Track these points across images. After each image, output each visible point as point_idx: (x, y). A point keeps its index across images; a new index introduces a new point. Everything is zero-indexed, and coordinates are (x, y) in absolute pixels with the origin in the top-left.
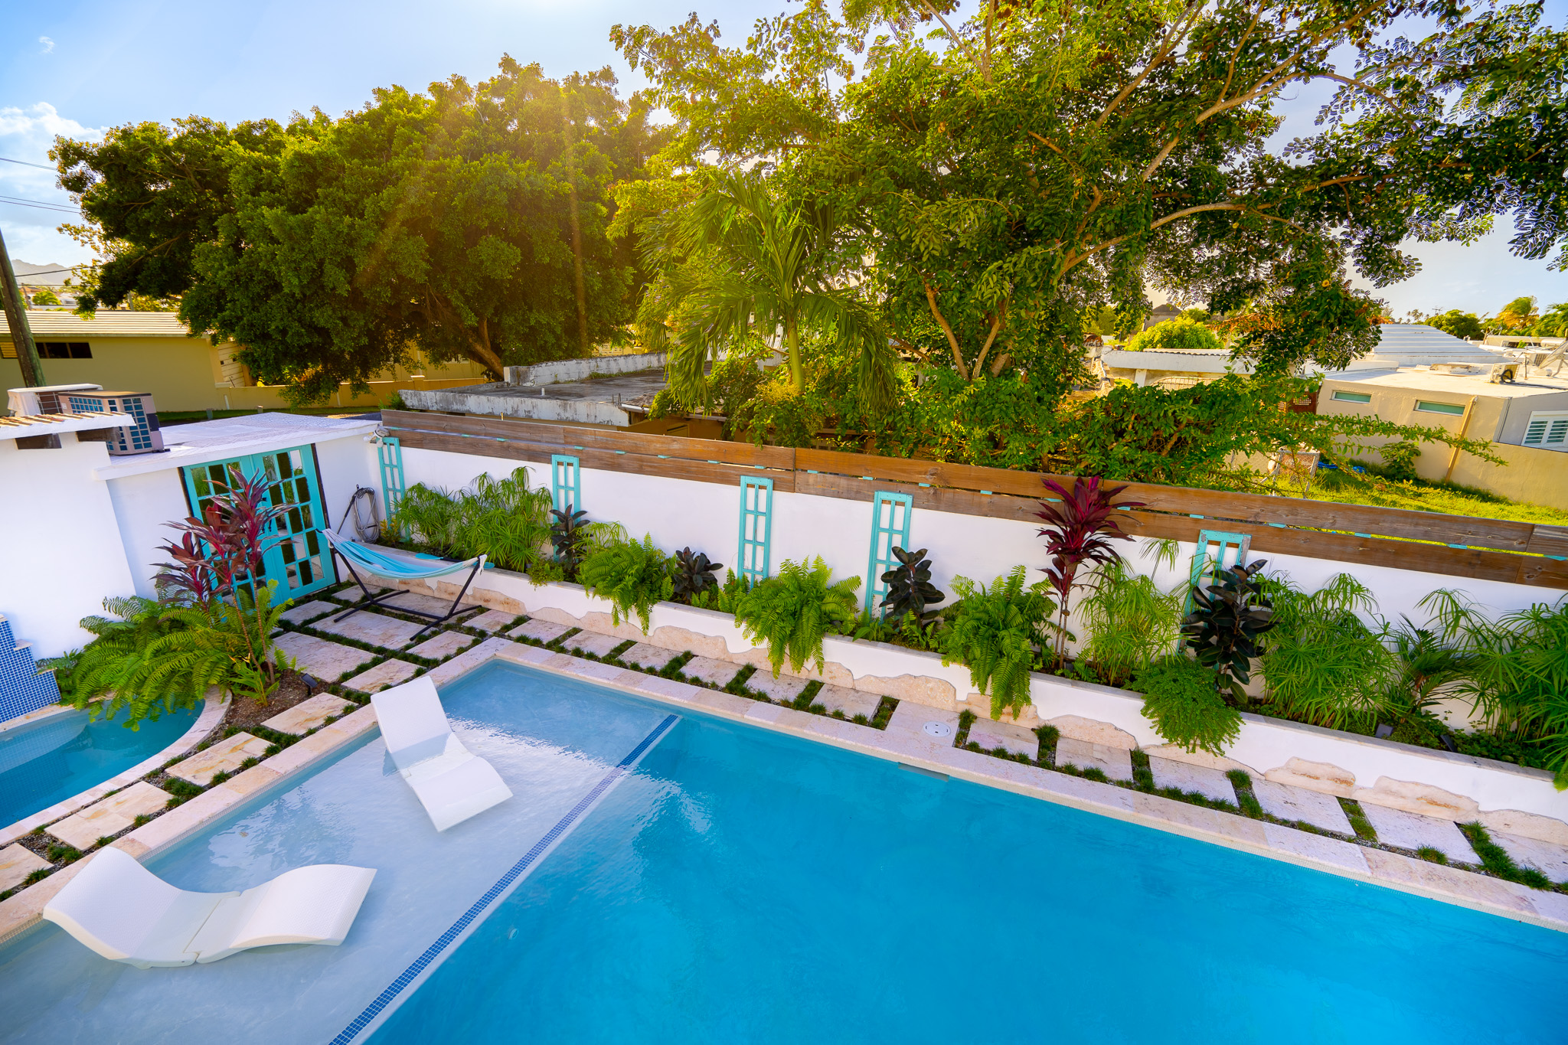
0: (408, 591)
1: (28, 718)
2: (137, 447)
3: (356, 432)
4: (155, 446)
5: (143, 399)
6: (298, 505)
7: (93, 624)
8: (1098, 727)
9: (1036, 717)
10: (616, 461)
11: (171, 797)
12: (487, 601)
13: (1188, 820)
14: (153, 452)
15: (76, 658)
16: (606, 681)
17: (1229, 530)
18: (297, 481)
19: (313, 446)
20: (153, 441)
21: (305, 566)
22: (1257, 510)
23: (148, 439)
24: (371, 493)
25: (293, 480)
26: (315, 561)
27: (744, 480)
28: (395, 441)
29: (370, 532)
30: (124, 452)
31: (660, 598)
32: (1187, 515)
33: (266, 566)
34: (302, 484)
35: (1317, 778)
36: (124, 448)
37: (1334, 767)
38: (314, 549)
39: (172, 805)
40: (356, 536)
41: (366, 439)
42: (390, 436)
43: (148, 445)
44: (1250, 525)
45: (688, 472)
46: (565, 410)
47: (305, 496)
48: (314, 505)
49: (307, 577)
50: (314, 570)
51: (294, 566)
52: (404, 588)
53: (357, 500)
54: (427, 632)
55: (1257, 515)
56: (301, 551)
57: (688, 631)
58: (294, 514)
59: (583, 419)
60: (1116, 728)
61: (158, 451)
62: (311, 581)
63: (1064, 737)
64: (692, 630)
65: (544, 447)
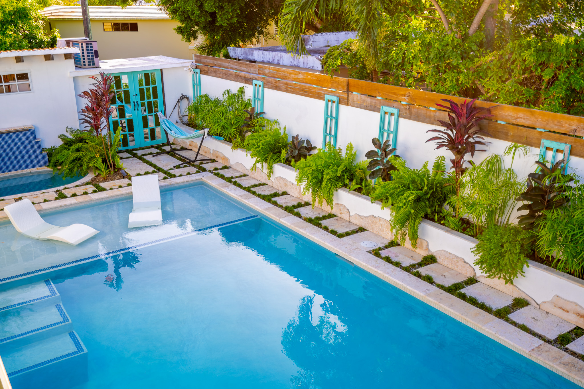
0: (191, 150)
1: (37, 169)
2: (89, 65)
3: (180, 65)
4: (96, 65)
5: (93, 43)
6: (152, 100)
7: (62, 137)
8: (456, 259)
9: (428, 249)
10: (277, 84)
11: (57, 196)
12: (217, 157)
13: (451, 306)
14: (95, 68)
15: (54, 149)
16: (235, 196)
17: (559, 140)
18: (152, 87)
19: (161, 70)
20: (96, 63)
21: (152, 131)
22: (574, 127)
23: (93, 61)
24: (188, 98)
25: (151, 87)
26: (158, 130)
27: (327, 97)
28: (198, 71)
29: (186, 119)
30: (85, 67)
31: (280, 161)
32: (535, 128)
33: (134, 127)
34: (155, 89)
35: (568, 312)
36: (85, 65)
37: (577, 304)
38: (158, 124)
39: (57, 199)
40: (179, 121)
41: (185, 69)
42: (197, 68)
43: (93, 64)
44: (571, 138)
45: (305, 92)
46: (294, 60)
47: (155, 96)
48: (159, 100)
49: (153, 137)
50: (157, 134)
51: (147, 130)
52: (190, 148)
53: (180, 101)
54: (182, 166)
55: (575, 131)
56: (151, 124)
57: (286, 180)
58: (150, 104)
59: (301, 65)
60: (465, 262)
61: (97, 67)
62: (155, 139)
63: (439, 263)
64: (289, 180)
65: (251, 75)
